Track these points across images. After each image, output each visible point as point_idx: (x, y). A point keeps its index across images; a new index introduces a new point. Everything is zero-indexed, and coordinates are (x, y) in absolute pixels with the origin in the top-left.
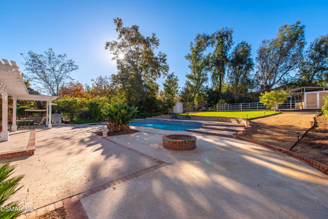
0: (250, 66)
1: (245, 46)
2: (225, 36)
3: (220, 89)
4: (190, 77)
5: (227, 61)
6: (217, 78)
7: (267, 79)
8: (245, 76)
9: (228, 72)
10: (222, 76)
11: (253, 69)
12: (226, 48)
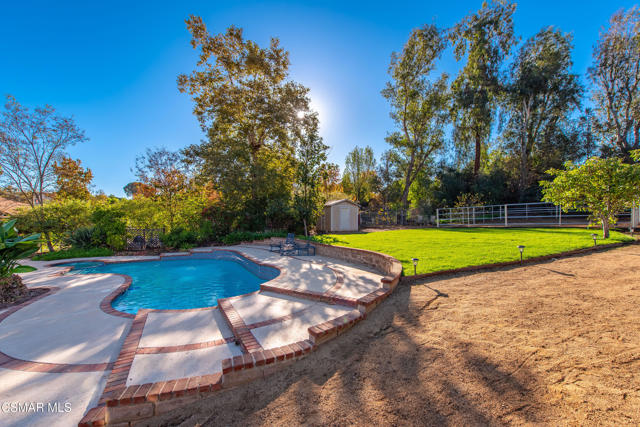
0: (569, 95)
1: (552, 40)
2: (490, 23)
3: (477, 165)
4: (394, 140)
5: (497, 90)
6: (467, 139)
7: (628, 128)
8: (552, 127)
9: (502, 121)
10: (480, 133)
11: (578, 103)
12: (495, 55)
